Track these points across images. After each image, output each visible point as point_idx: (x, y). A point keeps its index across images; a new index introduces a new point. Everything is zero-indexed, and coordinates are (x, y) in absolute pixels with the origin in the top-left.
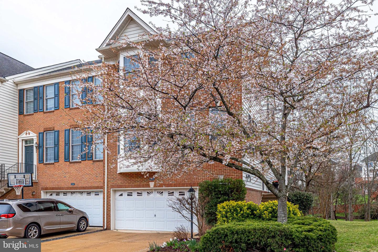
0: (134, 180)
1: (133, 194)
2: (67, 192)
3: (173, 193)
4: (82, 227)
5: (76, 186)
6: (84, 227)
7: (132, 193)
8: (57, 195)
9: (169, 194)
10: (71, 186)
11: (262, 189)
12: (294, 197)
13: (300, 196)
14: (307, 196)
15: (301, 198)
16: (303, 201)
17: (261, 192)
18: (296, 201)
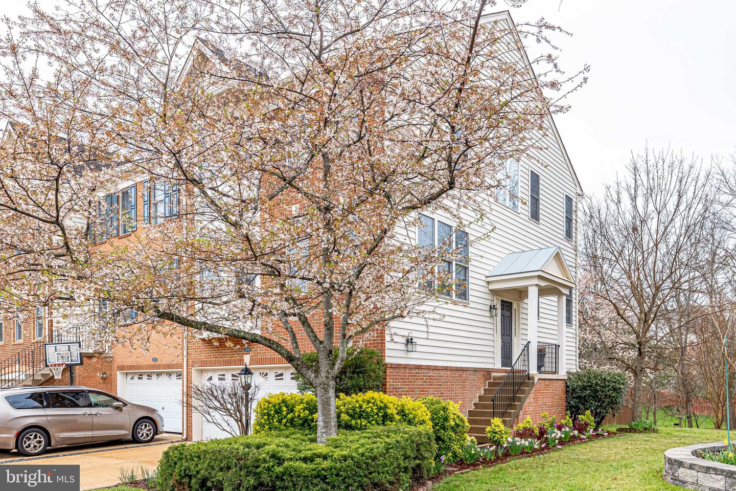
0: (222, 352)
1: (225, 377)
2: (152, 373)
3: (281, 375)
4: (145, 435)
5: (158, 363)
6: (147, 435)
7: (224, 375)
8: (139, 378)
9: (276, 376)
10: (152, 363)
11: (498, 365)
12: (578, 382)
13: (590, 378)
14: (605, 379)
15: (592, 383)
16: (595, 389)
17: (488, 372)
18: (581, 390)
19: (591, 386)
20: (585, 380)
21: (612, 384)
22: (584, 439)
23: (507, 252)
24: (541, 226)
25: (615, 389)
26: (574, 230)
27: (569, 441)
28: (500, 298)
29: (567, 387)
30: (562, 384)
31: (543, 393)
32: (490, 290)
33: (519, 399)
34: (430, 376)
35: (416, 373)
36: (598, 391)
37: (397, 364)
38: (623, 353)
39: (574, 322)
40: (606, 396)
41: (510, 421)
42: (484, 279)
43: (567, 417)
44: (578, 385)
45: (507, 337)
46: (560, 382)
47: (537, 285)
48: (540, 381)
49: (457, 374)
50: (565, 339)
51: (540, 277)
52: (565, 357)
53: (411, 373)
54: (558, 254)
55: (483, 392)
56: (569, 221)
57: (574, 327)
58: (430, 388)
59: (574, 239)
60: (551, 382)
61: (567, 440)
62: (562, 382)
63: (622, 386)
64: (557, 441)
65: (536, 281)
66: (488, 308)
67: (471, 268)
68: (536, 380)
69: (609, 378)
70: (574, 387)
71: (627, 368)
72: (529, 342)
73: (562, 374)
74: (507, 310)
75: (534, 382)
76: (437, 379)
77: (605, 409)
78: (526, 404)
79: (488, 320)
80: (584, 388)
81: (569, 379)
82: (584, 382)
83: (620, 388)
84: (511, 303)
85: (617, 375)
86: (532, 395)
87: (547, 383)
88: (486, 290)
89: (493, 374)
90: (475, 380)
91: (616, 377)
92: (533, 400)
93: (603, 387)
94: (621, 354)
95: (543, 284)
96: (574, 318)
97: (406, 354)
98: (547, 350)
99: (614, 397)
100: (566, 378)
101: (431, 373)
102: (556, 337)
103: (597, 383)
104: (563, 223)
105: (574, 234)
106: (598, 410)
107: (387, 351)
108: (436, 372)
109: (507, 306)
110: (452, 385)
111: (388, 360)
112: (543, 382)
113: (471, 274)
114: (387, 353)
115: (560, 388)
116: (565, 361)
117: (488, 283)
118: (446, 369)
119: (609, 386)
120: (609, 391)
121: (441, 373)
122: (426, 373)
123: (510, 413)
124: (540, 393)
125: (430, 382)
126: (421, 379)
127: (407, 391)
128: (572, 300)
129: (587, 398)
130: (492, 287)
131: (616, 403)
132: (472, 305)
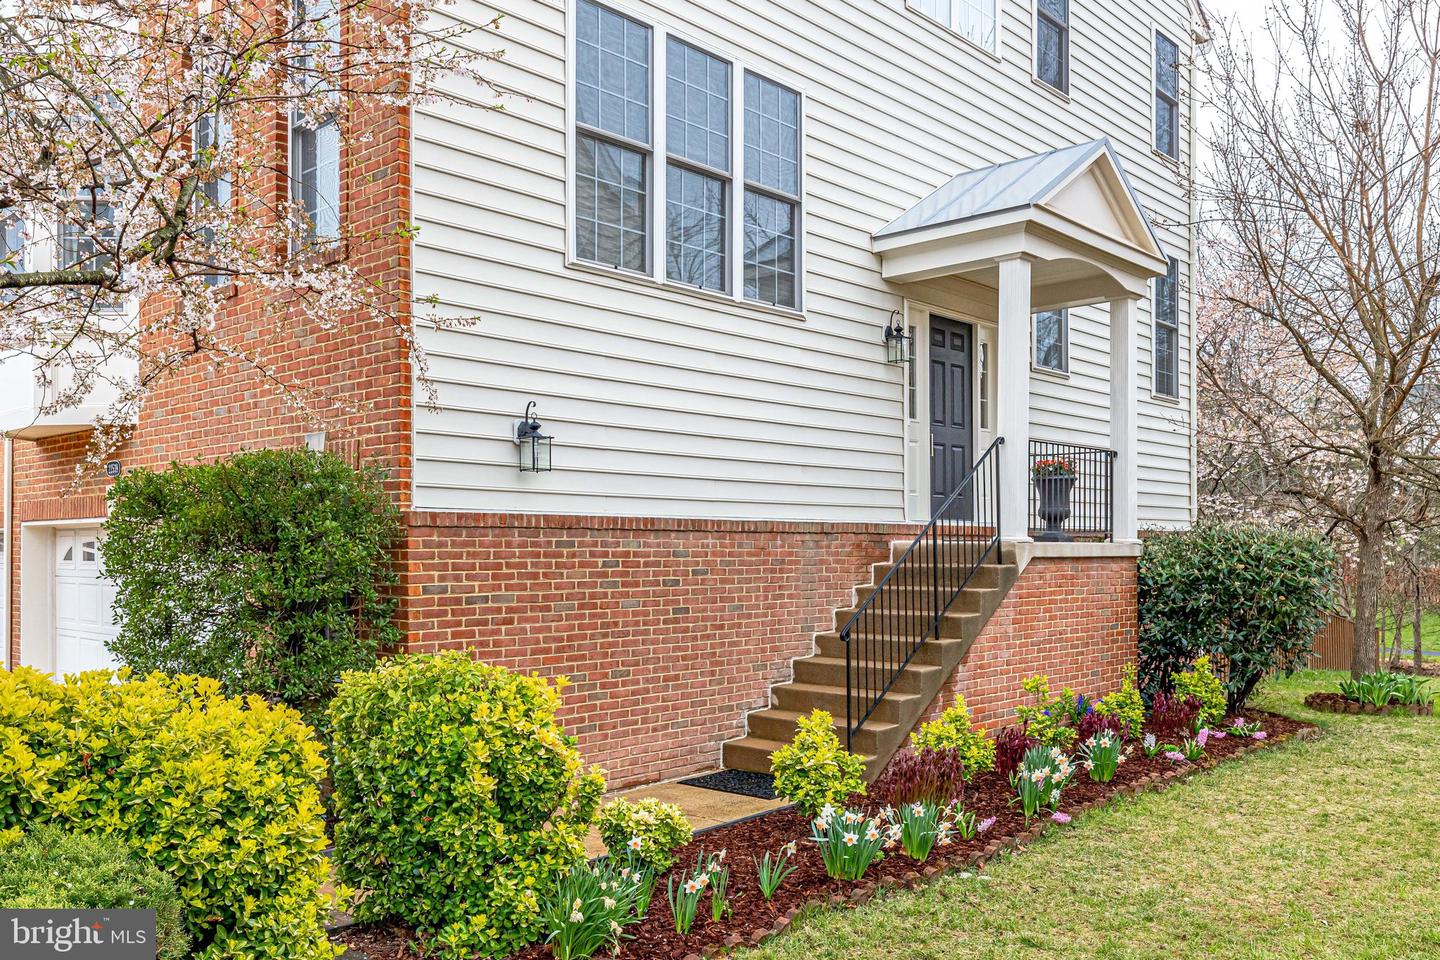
11: (920, 513)
12: (1172, 566)
13: (1211, 554)
14: (1259, 559)
15: (1218, 571)
16: (1227, 589)
17: (875, 537)
18: (1183, 592)
19: (1213, 580)
20: (1196, 559)
21: (1282, 574)
22: (1177, 763)
23: (955, 170)
24: (1072, 107)
25: (1291, 590)
26: (1183, 133)
27: (1113, 783)
28: (928, 309)
29: (1141, 580)
30: (1127, 572)
31: (1051, 602)
32: (888, 281)
33: (955, 628)
34: (627, 555)
35: (559, 544)
36: (1234, 596)
37: (460, 516)
38: (1332, 478)
39: (1183, 392)
40: (1261, 610)
41: (915, 704)
42: (868, 247)
43: (1127, 686)
44: (1173, 576)
45: (957, 430)
46: (1115, 566)
47: (1025, 256)
48: (1040, 567)
49: (749, 543)
50: (1133, 434)
51: (1033, 229)
52: (1133, 488)
53: (535, 544)
54: (1101, 163)
55: (855, 600)
56: (1168, 103)
57: (1183, 404)
58: (626, 595)
59: (1183, 158)
60: (1080, 566)
61: (1107, 778)
62: (1125, 565)
63: (1315, 581)
64: (1056, 793)
65: (1023, 243)
66: (880, 337)
67: (808, 205)
68: (1022, 564)
69: (1270, 555)
70: (1161, 580)
71: (1339, 520)
72: (1002, 440)
73: (1126, 539)
74: (953, 347)
75: (1014, 571)
76: (657, 564)
77: (1260, 650)
78: (983, 641)
79: (880, 373)
80: (1192, 586)
81: (1147, 556)
82: (1193, 566)
83: (1307, 587)
84: (970, 328)
85: (1299, 544)
86: (1006, 613)
87: (1068, 569)
88: (874, 281)
89: (894, 543)
90: (822, 562)
91: (1295, 549)
92: (1010, 629)
93: (1253, 582)
94: (1326, 482)
95: (1049, 253)
96: (1183, 380)
97: (520, 479)
98: (1080, 467)
99: (1287, 614)
100: (1138, 552)
101: (630, 544)
102: (1106, 429)
103: (1231, 571)
104: (1150, 108)
105: (1183, 146)
106: (1238, 656)
107: (416, 467)
108: (652, 539)
109: (954, 335)
110: (723, 581)
111: (421, 501)
112: (1052, 566)
113: (807, 224)
114: (420, 475)
115: (1117, 586)
116: (1133, 500)
117: (881, 257)
118: (697, 527)
119: (1271, 578)
120: (1270, 595)
121: (678, 542)
122: (605, 544)
123: (916, 675)
124: (1039, 603)
125: (625, 574)
126: (582, 565)
127: (510, 610)
128: (1177, 330)
129: (1201, 617)
130: (893, 270)
131: (1294, 633)
132: (812, 322)
